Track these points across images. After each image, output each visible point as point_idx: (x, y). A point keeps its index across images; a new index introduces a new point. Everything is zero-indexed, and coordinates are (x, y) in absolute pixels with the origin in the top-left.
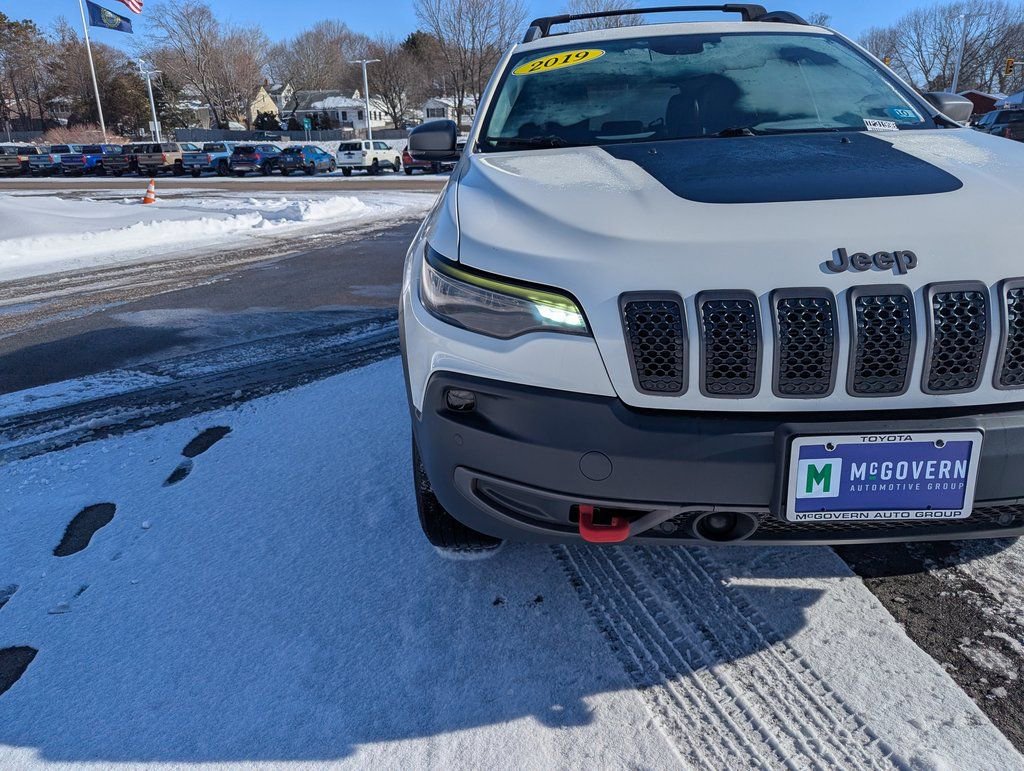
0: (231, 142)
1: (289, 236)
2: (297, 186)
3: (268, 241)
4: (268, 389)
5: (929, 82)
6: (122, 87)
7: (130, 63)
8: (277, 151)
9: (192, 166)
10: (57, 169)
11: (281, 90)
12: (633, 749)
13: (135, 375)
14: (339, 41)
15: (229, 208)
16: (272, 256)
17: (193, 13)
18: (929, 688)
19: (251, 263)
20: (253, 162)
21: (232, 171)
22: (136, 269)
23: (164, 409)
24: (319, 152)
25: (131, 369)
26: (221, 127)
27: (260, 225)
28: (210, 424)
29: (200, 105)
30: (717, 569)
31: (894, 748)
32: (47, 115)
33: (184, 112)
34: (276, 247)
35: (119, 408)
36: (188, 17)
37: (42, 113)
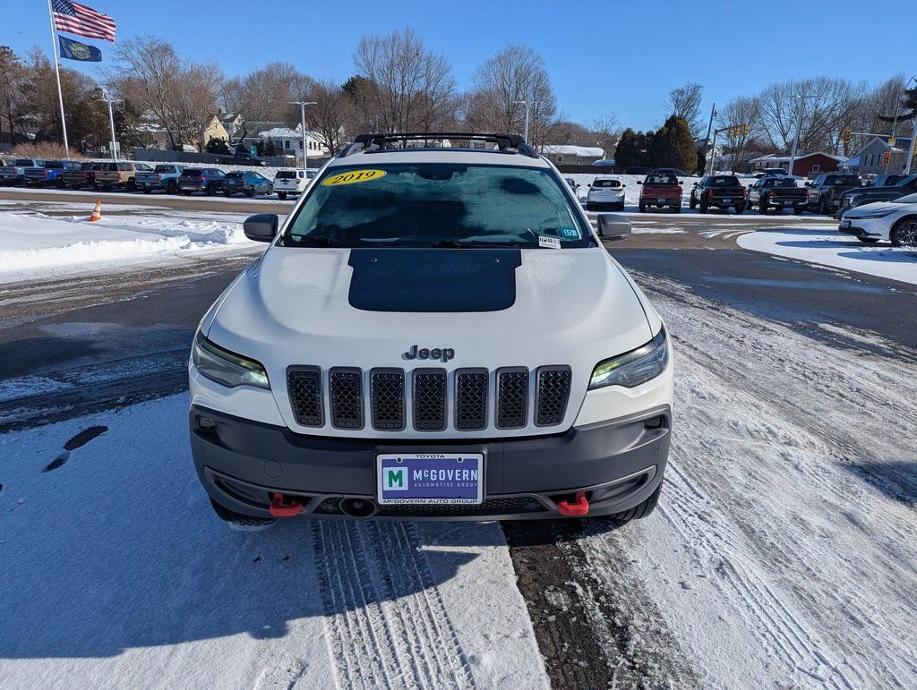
0: (181, 164)
1: (212, 257)
2: (235, 207)
3: (193, 261)
4: (147, 396)
5: (787, 143)
6: (88, 109)
7: (96, 89)
8: (222, 174)
9: (144, 184)
10: (20, 180)
11: (232, 120)
12: (304, 651)
13: (44, 381)
14: (287, 81)
15: (165, 229)
16: (191, 276)
17: (157, 50)
18: (509, 616)
19: (171, 282)
20: (199, 183)
21: (180, 190)
22: (70, 284)
23: (59, 410)
24: (259, 177)
25: (42, 376)
26: (175, 148)
27: (188, 246)
28: (92, 424)
29: (158, 129)
30: (416, 540)
31: (465, 651)
32: (17, 130)
33: (142, 134)
34: (197, 267)
35: (24, 408)
36: (152, 53)
37: (12, 128)
